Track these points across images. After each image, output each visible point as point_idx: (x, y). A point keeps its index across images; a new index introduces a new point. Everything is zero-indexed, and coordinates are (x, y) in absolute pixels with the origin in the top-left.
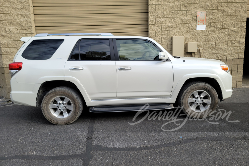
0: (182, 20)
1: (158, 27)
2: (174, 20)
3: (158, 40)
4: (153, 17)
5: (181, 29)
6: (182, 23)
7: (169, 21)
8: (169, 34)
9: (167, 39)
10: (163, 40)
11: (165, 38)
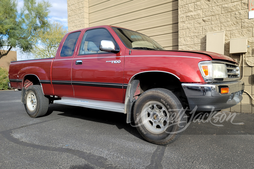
0: (224, 8)
1: (190, 23)
2: (211, 11)
3: (190, 40)
4: (183, 12)
5: (223, 20)
6: (224, 12)
7: (204, 14)
8: (204, 31)
9: (201, 38)
10: (196, 40)
11: (198, 37)
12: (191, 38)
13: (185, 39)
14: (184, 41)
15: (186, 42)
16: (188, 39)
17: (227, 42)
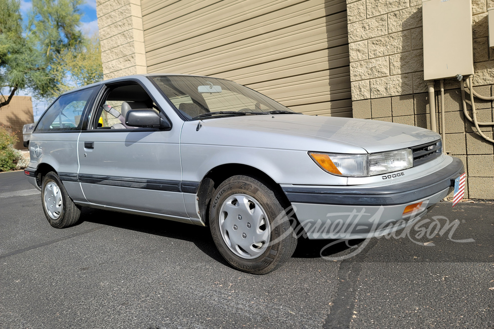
3: (377, 24)
9: (408, 16)
10: (395, 23)
11: (400, 14)
12: (382, 20)
13: (365, 25)
14: (361, 29)
15: (366, 32)
16: (373, 23)
17: (478, 19)
